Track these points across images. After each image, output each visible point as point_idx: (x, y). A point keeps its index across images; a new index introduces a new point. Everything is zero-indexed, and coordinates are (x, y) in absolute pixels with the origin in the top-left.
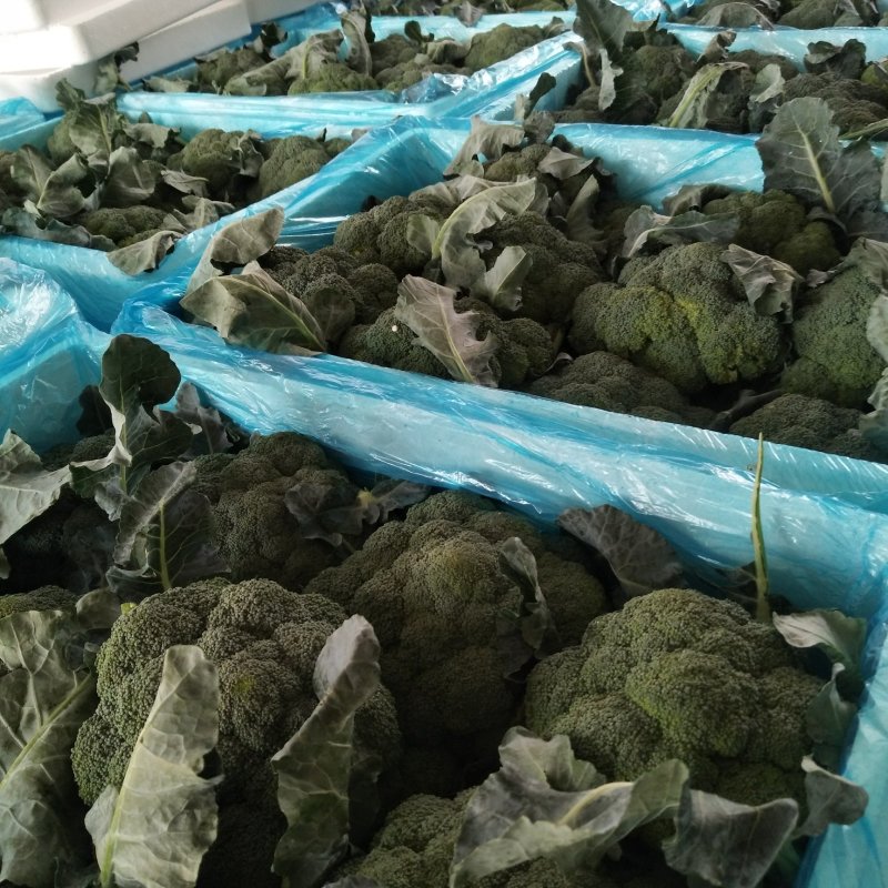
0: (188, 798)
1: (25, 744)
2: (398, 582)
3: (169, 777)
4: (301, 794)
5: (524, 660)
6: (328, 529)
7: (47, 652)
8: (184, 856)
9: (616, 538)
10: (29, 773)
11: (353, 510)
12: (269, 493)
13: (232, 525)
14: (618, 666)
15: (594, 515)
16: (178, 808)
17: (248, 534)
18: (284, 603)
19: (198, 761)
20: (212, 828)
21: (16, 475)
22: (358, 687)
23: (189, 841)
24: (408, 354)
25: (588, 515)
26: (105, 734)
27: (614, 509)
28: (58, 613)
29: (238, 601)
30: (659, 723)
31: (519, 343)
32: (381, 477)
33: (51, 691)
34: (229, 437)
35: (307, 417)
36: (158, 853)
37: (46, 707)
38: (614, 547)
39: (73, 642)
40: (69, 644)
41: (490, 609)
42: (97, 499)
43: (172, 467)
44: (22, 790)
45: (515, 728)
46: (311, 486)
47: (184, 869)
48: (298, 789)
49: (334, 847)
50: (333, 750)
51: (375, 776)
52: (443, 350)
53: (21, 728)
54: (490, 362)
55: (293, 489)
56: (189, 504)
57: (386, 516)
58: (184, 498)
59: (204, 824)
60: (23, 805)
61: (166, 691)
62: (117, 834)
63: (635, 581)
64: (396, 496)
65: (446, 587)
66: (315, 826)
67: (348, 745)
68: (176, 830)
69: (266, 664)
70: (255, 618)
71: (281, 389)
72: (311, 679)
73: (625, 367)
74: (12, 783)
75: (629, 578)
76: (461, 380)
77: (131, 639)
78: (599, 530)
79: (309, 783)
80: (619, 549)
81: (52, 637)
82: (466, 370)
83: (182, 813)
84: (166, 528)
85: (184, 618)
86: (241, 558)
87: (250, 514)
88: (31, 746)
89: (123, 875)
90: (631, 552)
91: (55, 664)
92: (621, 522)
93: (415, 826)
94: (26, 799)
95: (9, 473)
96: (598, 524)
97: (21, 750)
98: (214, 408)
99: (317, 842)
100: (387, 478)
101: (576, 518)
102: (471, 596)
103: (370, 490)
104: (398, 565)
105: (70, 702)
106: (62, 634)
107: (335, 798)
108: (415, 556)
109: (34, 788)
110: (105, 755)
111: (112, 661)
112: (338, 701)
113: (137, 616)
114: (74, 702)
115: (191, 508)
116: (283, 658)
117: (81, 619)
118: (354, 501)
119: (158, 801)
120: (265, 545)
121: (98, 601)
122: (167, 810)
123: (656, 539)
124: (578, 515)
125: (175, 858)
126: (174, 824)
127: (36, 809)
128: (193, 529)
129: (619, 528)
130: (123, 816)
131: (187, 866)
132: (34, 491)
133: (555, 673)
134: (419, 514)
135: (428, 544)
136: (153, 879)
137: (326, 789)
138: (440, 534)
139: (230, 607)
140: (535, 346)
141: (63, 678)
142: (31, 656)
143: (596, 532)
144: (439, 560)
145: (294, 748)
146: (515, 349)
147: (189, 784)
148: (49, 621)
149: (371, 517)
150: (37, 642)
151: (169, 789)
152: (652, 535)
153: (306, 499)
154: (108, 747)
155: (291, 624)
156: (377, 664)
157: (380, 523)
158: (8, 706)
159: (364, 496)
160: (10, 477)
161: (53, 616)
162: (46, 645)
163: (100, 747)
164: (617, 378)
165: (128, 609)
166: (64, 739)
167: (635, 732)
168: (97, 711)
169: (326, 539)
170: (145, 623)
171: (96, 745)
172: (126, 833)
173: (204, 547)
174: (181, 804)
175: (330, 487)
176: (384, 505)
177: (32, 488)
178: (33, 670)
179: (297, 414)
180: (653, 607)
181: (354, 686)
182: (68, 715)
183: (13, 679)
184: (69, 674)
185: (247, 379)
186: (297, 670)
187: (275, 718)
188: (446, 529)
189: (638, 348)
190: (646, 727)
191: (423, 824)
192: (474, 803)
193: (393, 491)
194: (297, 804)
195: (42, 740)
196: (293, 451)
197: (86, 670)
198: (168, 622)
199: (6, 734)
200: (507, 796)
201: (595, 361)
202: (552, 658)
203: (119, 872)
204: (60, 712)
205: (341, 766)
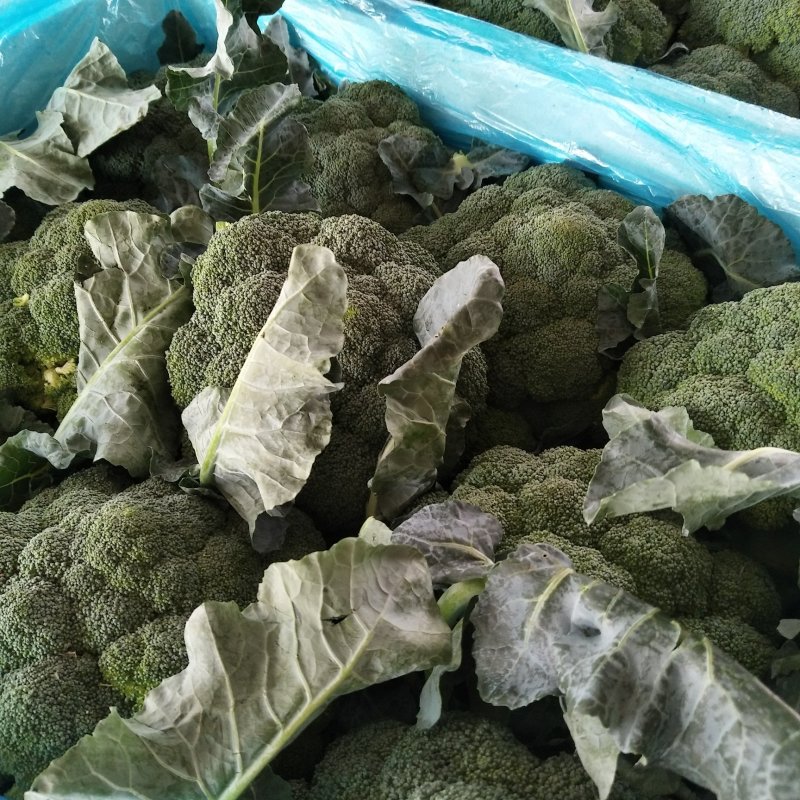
0: (305, 400)
1: (119, 341)
2: (498, 243)
3: (291, 376)
4: (406, 421)
5: (622, 338)
6: (419, 188)
7: (143, 256)
8: (296, 454)
9: (736, 230)
10: (124, 367)
11: (444, 172)
12: (362, 140)
13: (322, 168)
14: (740, 350)
15: (716, 203)
16: (293, 408)
17: (338, 179)
18: (387, 242)
19: (324, 362)
20: (326, 434)
21: (101, 88)
22: (477, 325)
23: (302, 441)
24: (516, 16)
25: (709, 202)
26: (202, 341)
27: (739, 200)
28: (156, 218)
29: (341, 232)
30: (784, 409)
31: (634, 23)
32: (478, 142)
33: (146, 294)
34: (315, 84)
35: (406, 65)
36: (268, 448)
37: (141, 308)
38: (732, 240)
39: (169, 251)
40: (165, 252)
41: (593, 283)
42: (190, 114)
43: (273, 88)
44: (117, 381)
45: (621, 395)
46: (405, 140)
47: (296, 466)
48: (404, 415)
49: (426, 476)
50: (440, 385)
51: (464, 422)
52: (560, 13)
53: (116, 325)
54: (605, 38)
55: (387, 140)
56: (287, 132)
57: (480, 183)
58: (285, 123)
59: (317, 428)
60: (117, 395)
61: (292, 289)
62: (227, 425)
63: (748, 278)
64: (494, 163)
65: (552, 254)
66: (414, 452)
67: (454, 383)
68: (289, 429)
69: (369, 297)
70: (357, 250)
71: (382, 33)
72: (411, 319)
73: (747, 64)
74: (107, 374)
75: (741, 274)
76: (575, 49)
77: (231, 253)
78: (718, 220)
79: (413, 412)
80: (736, 243)
81: (149, 242)
82: (582, 38)
83: (298, 413)
84: (263, 153)
85: (285, 241)
86: (329, 204)
87: (342, 159)
88: (126, 342)
89: (226, 467)
90: (748, 249)
91: (150, 269)
92: (745, 214)
93: (505, 471)
94: (120, 390)
95: (94, 84)
96: (718, 213)
97: (115, 346)
98: (303, 50)
99: (412, 467)
100: (483, 144)
101: (694, 206)
102: (577, 266)
103: (465, 153)
104: (499, 227)
105: (164, 308)
106: (156, 241)
107: (434, 430)
108: (520, 220)
109: (130, 382)
110: (201, 360)
111: (210, 271)
112: (455, 336)
113: (237, 231)
114: (169, 309)
115: (288, 136)
116: (385, 295)
117: (175, 232)
118: (447, 163)
119: (275, 398)
120: (353, 194)
121: (192, 216)
122: (282, 408)
123: (779, 237)
124: (699, 201)
125: (286, 455)
126: (288, 423)
127: (131, 401)
128: (288, 160)
129: (742, 220)
130: (235, 408)
131: (299, 464)
132: (121, 105)
133: (661, 352)
134: (519, 183)
135: (534, 210)
136: (263, 471)
137: (429, 421)
138: (547, 201)
139: (332, 237)
140: (650, 30)
141: (157, 284)
142: (127, 256)
143: (714, 221)
144: (548, 224)
145: (406, 374)
146: (630, 29)
147: (310, 385)
148: (147, 225)
149: (463, 182)
150: (133, 244)
151: (288, 388)
152: (775, 232)
153: (400, 153)
154: (205, 353)
155: (393, 264)
156: (499, 305)
157: (471, 190)
158: (103, 302)
159: (459, 159)
160: (96, 88)
161: (150, 220)
162: (143, 249)
163: (197, 351)
164: (739, 75)
165: (223, 227)
166: (159, 341)
167: (758, 413)
168: (193, 319)
169: (416, 198)
170: (246, 238)
171: (193, 350)
172: (237, 425)
173: (295, 183)
174: (298, 405)
175: (426, 144)
176: (479, 171)
177: (119, 101)
178: (128, 271)
179: (395, 62)
180: (787, 297)
181: (473, 323)
182: (163, 319)
183: (109, 277)
184: (163, 279)
185: (344, 18)
186: (399, 308)
187: (374, 350)
188: (554, 198)
189: (762, 48)
190: (770, 410)
191: (514, 470)
192: (612, 447)
193: (490, 159)
194: (402, 428)
195: (137, 338)
196: (389, 102)
197: (181, 280)
198: (269, 242)
199: (101, 328)
200: (652, 444)
201: (718, 53)
202: (656, 338)
203: (222, 462)
204: (155, 315)
205: (445, 401)
